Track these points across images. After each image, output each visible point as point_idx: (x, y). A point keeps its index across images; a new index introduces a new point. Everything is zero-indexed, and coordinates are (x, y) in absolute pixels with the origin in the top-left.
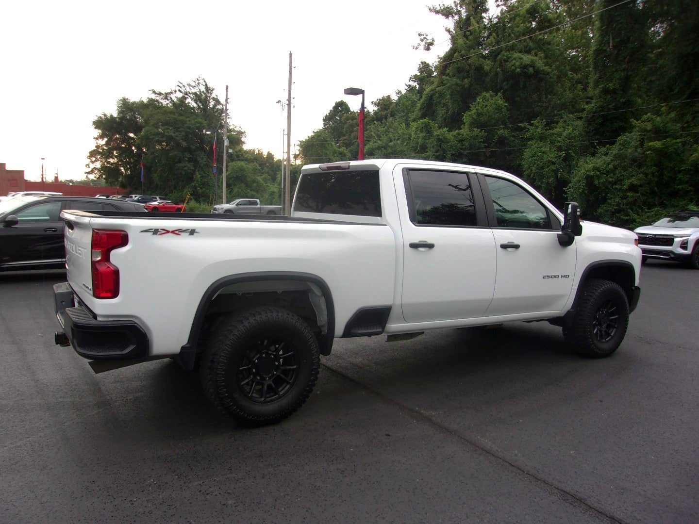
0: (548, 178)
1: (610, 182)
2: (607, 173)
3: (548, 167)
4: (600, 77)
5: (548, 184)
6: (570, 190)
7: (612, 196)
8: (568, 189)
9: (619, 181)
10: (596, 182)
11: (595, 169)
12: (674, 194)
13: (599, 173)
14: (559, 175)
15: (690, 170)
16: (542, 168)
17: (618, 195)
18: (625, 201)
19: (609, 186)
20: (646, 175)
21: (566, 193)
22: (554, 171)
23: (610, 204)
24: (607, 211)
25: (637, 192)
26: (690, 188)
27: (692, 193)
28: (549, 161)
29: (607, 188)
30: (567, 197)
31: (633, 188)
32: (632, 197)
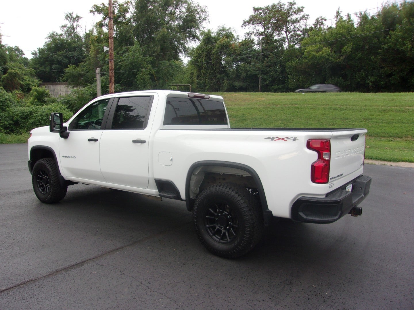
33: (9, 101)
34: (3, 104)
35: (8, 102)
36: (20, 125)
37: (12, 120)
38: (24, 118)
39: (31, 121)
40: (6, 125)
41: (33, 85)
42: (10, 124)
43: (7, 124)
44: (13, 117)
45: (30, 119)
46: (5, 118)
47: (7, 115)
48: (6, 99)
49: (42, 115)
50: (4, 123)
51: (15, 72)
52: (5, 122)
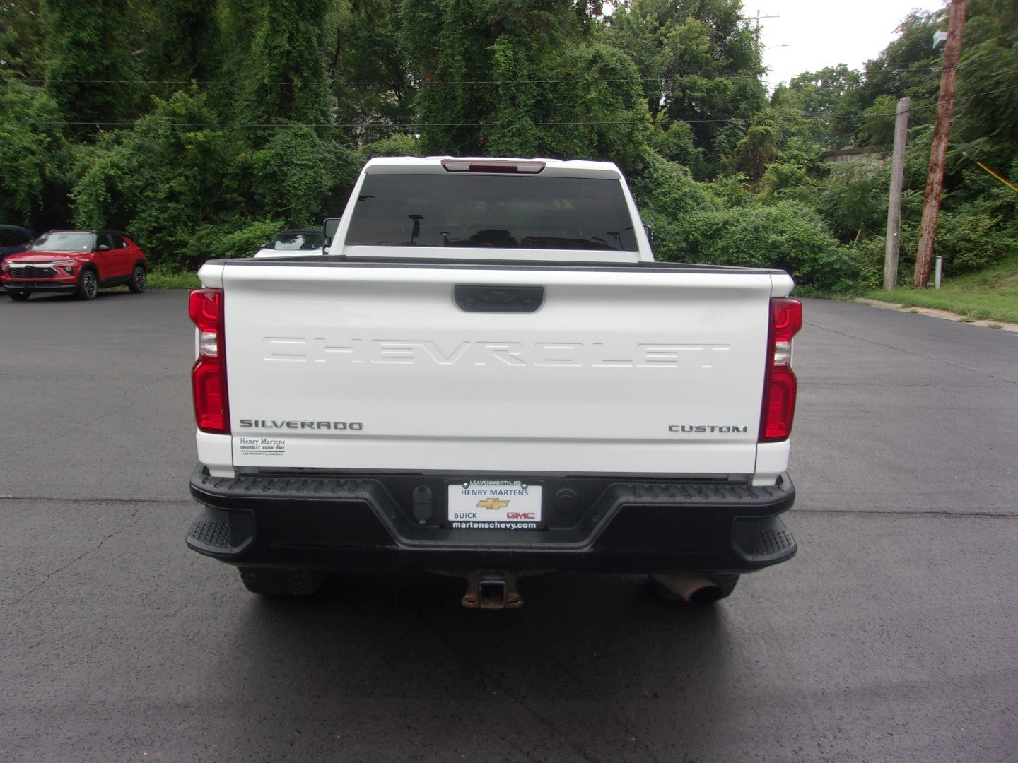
0: (29, 176)
1: (137, 187)
2: (131, 172)
3: (25, 157)
4: (64, 19)
5: (30, 186)
6: (79, 197)
7: (144, 208)
8: (75, 196)
9: (150, 185)
10: (120, 186)
11: (114, 166)
12: (221, 206)
13: (120, 172)
14: (47, 172)
15: (237, 174)
16: (15, 159)
17: (153, 206)
18: (166, 215)
19: (137, 193)
20: (187, 178)
21: (74, 202)
22: (36, 165)
23: (143, 219)
24: (142, 230)
25: (178, 202)
26: (240, 198)
27: (243, 205)
28: (26, 149)
29: (135, 195)
30: (77, 209)
31: (173, 196)
32: (175, 209)
33: (692, 197)
34: (677, 205)
35: (689, 201)
36: (700, 252)
37: (686, 240)
38: (711, 237)
39: (721, 244)
40: (671, 250)
41: (806, 157)
42: (680, 249)
43: (674, 248)
44: (689, 233)
45: (720, 239)
46: (673, 235)
47: (678, 229)
48: (685, 194)
49: (746, 230)
50: (669, 246)
51: (762, 131)
52: (671, 245)
